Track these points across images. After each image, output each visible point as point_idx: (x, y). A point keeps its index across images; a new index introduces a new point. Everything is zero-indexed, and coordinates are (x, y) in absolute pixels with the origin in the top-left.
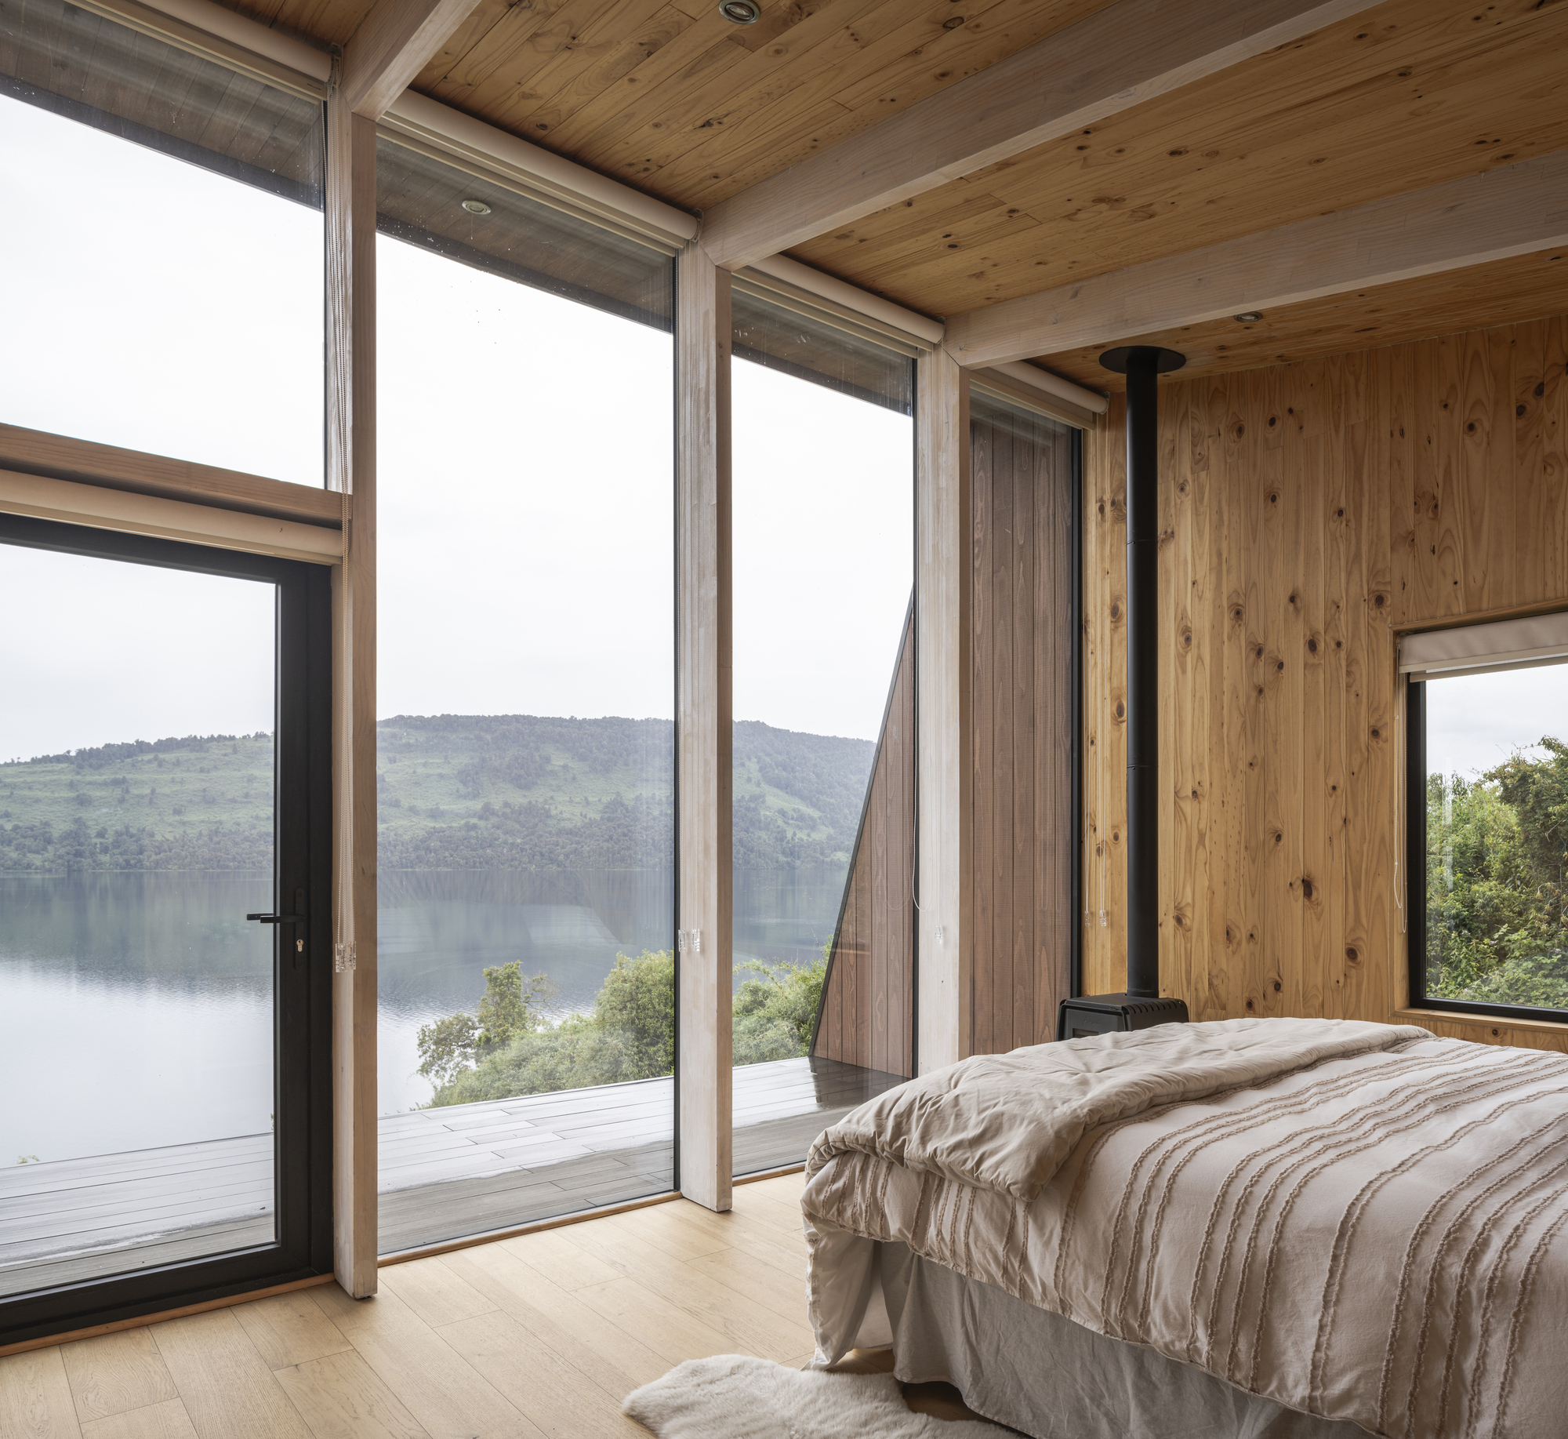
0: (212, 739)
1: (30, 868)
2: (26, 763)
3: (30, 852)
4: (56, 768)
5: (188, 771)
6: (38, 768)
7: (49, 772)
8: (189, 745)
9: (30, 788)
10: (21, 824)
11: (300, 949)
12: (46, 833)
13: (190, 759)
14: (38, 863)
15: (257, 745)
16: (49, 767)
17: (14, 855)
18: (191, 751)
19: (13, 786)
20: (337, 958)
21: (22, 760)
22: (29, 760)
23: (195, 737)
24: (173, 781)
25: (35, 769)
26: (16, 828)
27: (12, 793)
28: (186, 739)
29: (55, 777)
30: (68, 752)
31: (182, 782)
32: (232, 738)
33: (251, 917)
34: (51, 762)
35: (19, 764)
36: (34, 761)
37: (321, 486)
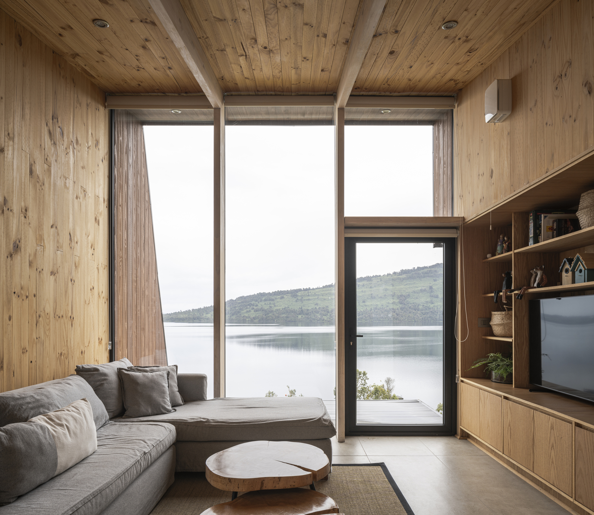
0: (373, 276)
1: (324, 320)
2: (321, 288)
3: (323, 315)
4: (329, 289)
5: (367, 288)
6: (324, 289)
7: (327, 290)
8: (367, 279)
9: (323, 296)
10: (321, 307)
12: (327, 309)
13: (367, 284)
14: (326, 319)
15: (388, 278)
16: (327, 289)
17: (319, 317)
18: (367, 281)
19: (318, 295)
21: (320, 287)
22: (322, 287)
23: (368, 276)
24: (362, 291)
25: (324, 290)
26: (319, 308)
27: (318, 297)
28: (366, 277)
29: (329, 292)
30: (332, 284)
31: (365, 292)
32: (380, 276)
34: (328, 287)
35: (319, 288)
36: (324, 287)
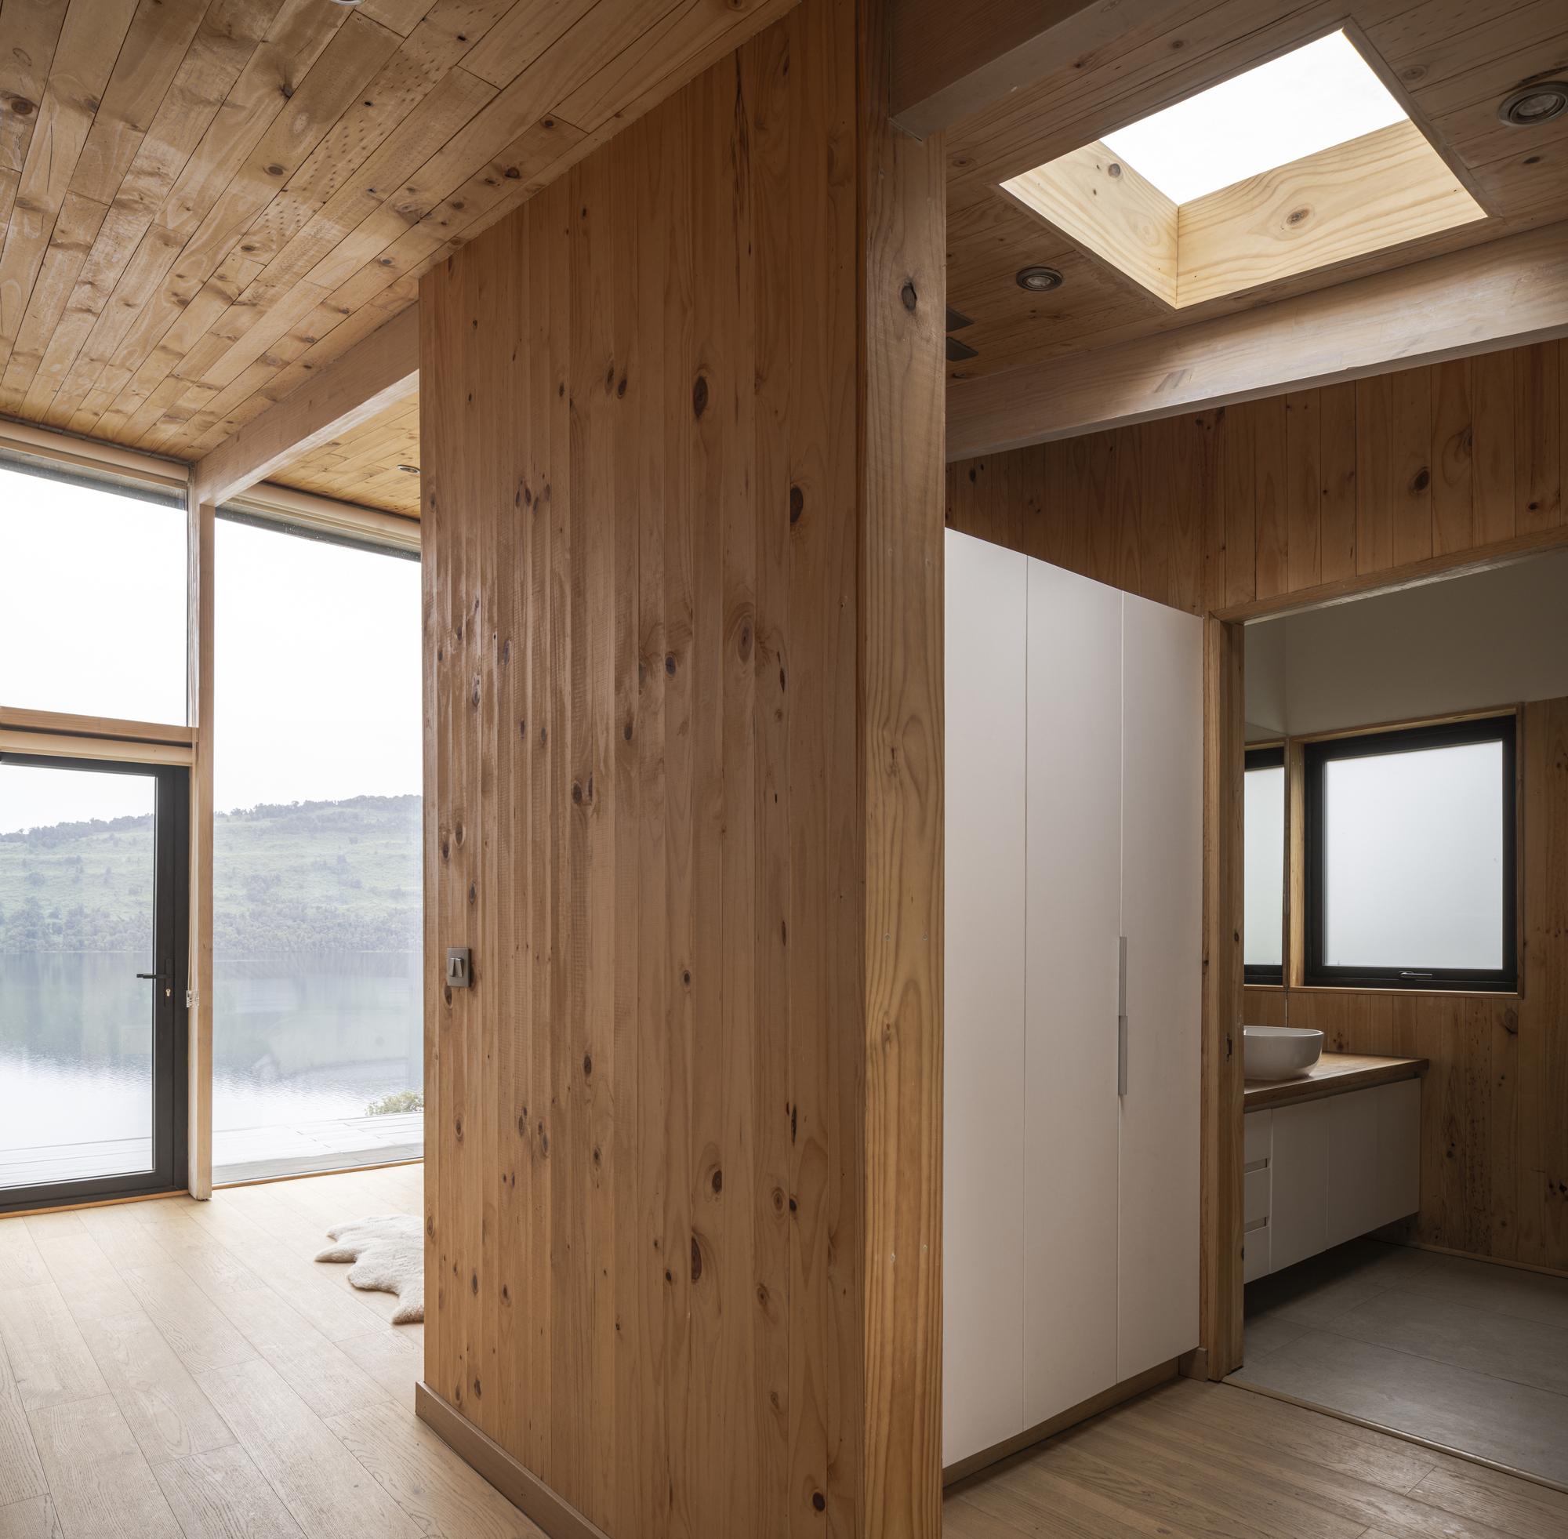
11: (168, 995)
20: (188, 999)
33: (139, 976)
37: (185, 725)
